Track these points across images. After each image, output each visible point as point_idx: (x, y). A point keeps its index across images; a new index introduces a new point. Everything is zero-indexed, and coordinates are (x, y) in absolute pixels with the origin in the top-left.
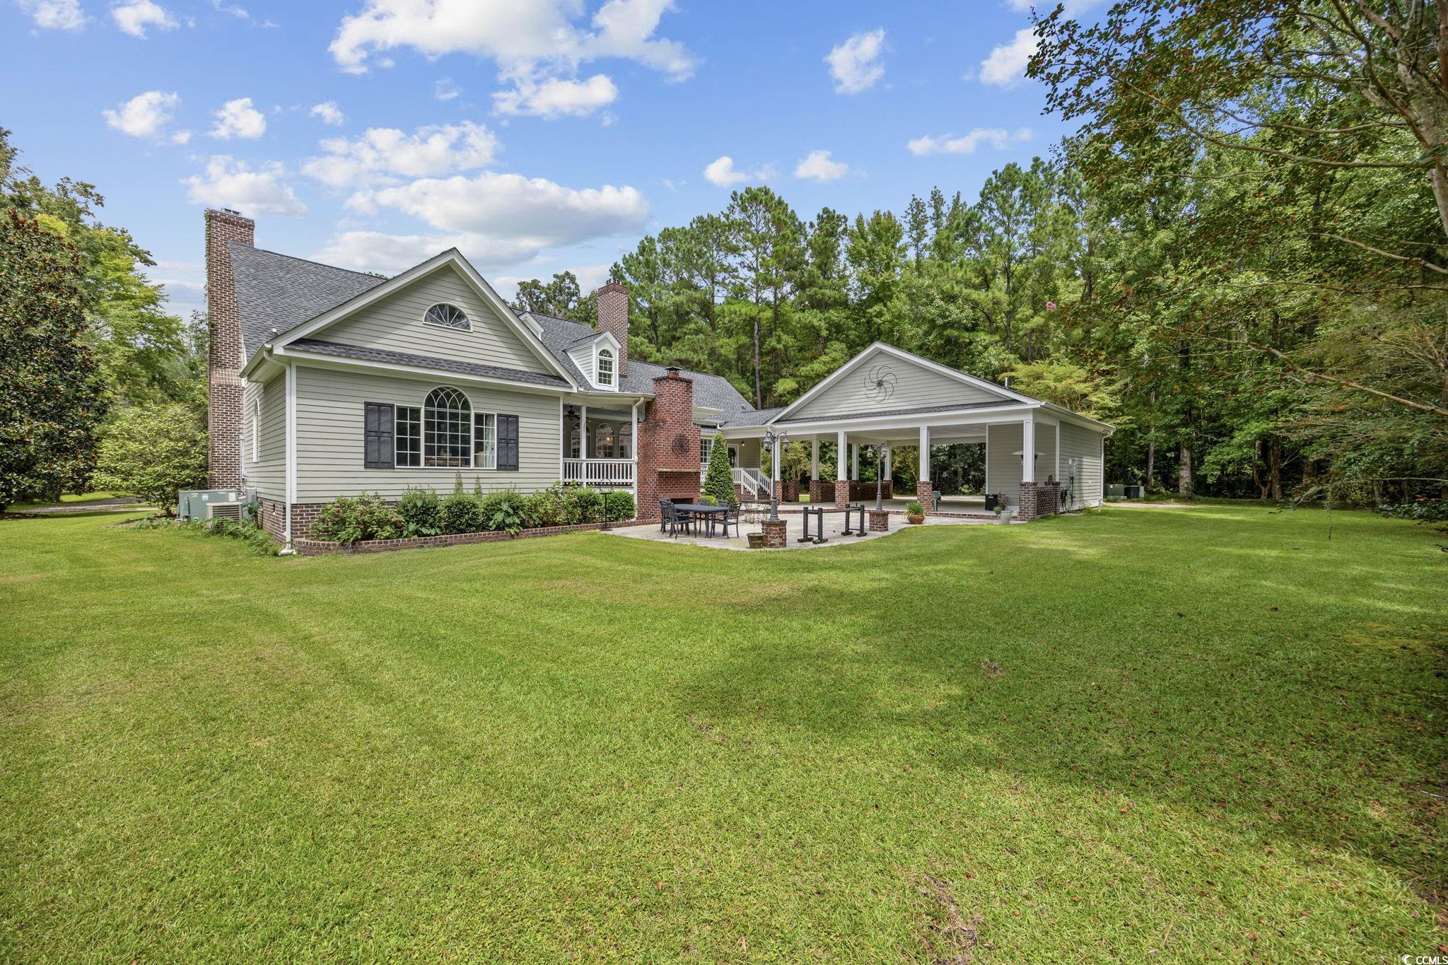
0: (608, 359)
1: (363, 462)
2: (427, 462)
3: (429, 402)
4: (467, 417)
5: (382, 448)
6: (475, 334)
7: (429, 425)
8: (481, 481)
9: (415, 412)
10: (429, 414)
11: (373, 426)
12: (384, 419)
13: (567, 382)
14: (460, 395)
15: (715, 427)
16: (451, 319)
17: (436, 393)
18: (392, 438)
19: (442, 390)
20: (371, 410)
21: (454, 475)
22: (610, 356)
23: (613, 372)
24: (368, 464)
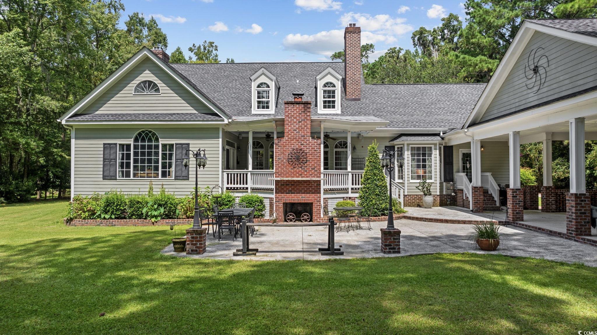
0: (331, 89)
1: (102, 176)
2: (135, 175)
3: (136, 140)
4: (157, 147)
5: (111, 168)
6: (162, 95)
7: (136, 154)
8: (164, 186)
9: (128, 146)
10: (136, 147)
11: (107, 156)
12: (112, 152)
13: (221, 117)
14: (154, 134)
15: (438, 135)
16: (149, 88)
17: (140, 134)
18: (116, 162)
19: (143, 132)
20: (106, 147)
21: (148, 183)
22: (334, 86)
23: (336, 99)
24: (105, 178)
